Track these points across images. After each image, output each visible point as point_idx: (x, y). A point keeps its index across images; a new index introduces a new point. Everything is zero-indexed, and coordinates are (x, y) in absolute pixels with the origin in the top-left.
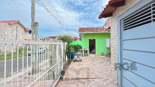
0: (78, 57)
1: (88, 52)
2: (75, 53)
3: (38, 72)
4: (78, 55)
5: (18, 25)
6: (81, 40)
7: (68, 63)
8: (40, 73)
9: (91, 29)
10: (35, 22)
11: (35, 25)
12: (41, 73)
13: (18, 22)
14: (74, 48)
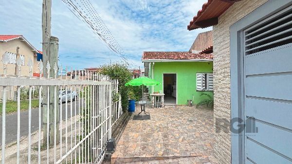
0: (143, 109)
1: (163, 99)
2: (136, 102)
3: (58, 144)
4: (143, 106)
5: (20, 45)
6: (146, 74)
7: (123, 123)
8: (61, 145)
9: (167, 55)
10: (52, 37)
11: (51, 42)
12: (64, 145)
13: (20, 39)
14: (135, 91)
